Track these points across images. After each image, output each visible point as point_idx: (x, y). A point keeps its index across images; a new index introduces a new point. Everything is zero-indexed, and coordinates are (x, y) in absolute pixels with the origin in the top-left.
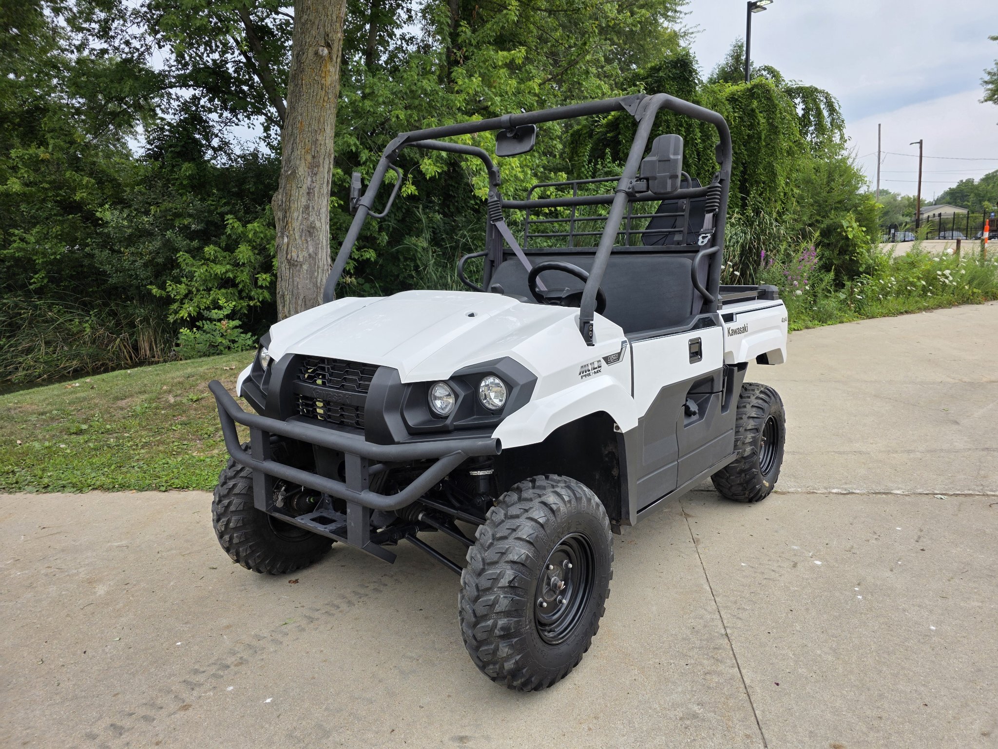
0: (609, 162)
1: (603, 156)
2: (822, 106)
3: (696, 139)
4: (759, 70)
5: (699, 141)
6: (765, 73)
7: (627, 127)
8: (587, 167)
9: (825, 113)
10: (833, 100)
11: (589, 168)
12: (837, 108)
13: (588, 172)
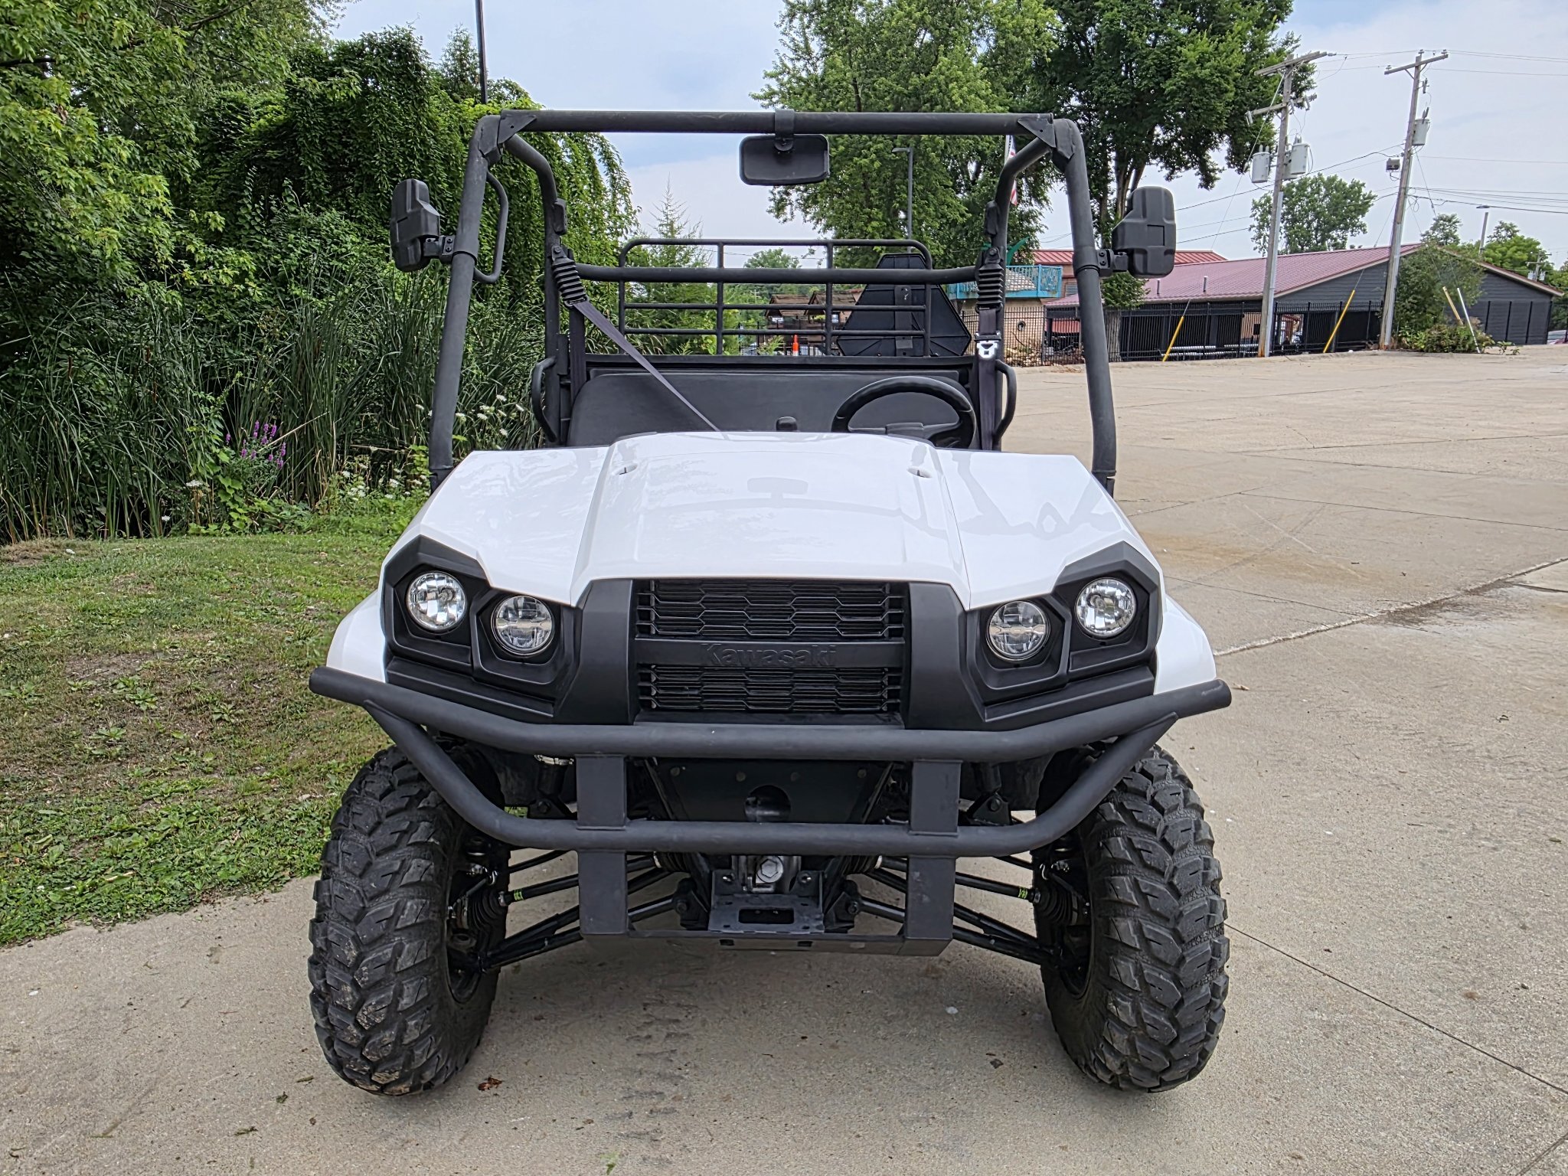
0: (291, 204)
1: (279, 191)
2: (596, 156)
3: (439, 182)
4: (497, 85)
5: (446, 185)
6: (506, 92)
7: (312, 143)
8: (250, 207)
9: (601, 168)
10: (611, 149)
11: (254, 209)
12: (618, 162)
13: (253, 218)
